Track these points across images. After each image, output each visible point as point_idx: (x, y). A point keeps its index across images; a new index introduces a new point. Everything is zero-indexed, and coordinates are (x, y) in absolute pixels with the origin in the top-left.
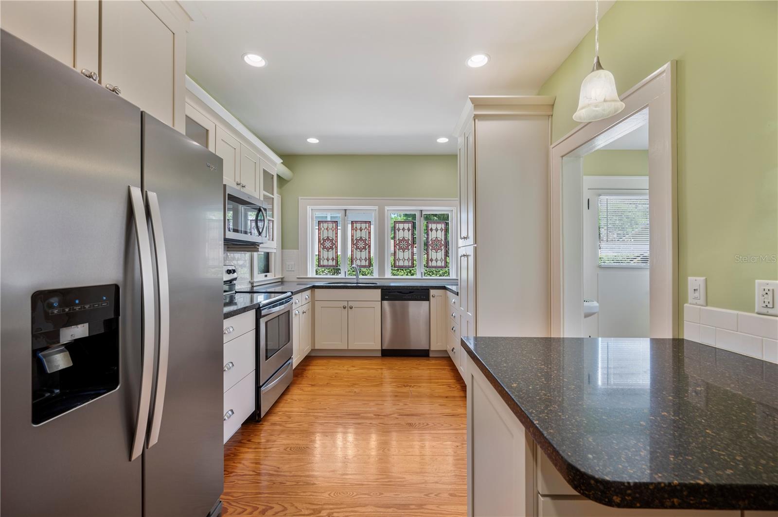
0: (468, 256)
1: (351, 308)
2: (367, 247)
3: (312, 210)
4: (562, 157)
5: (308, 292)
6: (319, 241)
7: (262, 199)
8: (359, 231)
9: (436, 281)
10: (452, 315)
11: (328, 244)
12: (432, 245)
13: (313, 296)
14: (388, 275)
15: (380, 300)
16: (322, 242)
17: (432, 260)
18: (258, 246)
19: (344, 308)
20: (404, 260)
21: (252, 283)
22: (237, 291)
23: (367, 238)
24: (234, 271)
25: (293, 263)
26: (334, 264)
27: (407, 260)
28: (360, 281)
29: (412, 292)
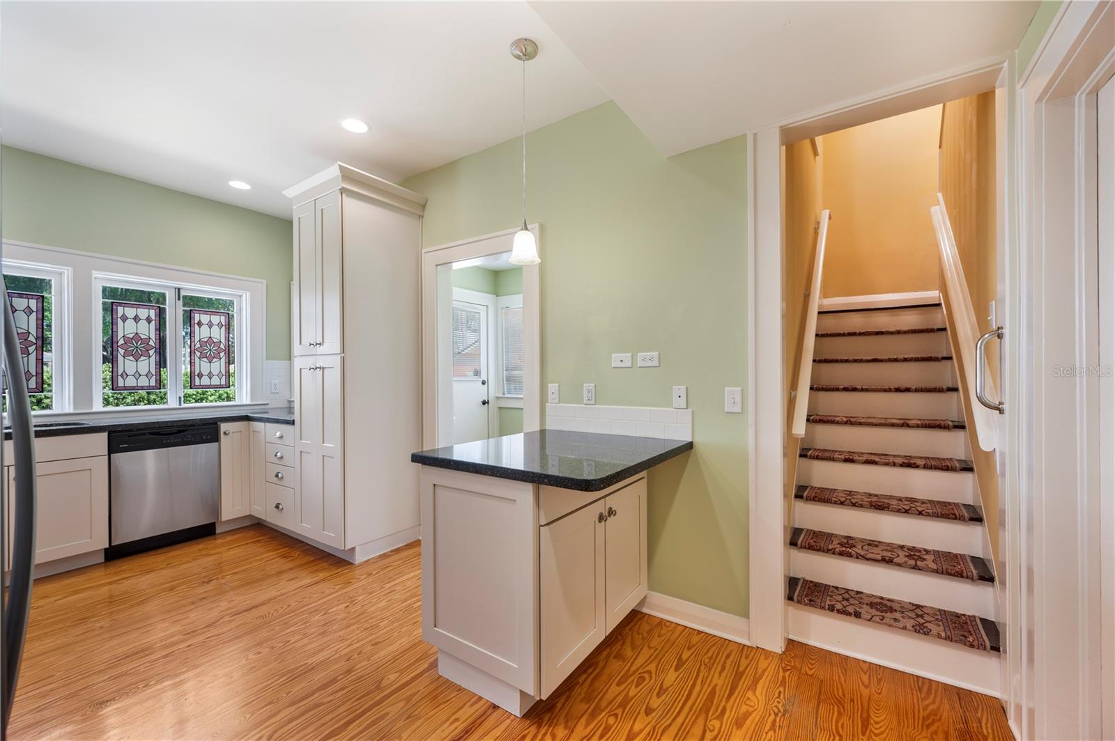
0: (323, 368)
2: (32, 349)
4: (437, 265)
9: (212, 410)
10: (276, 455)
12: (201, 350)
14: (98, 406)
15: (107, 453)
17: (200, 375)
20: (137, 375)
23: (32, 331)
29: (186, 430)
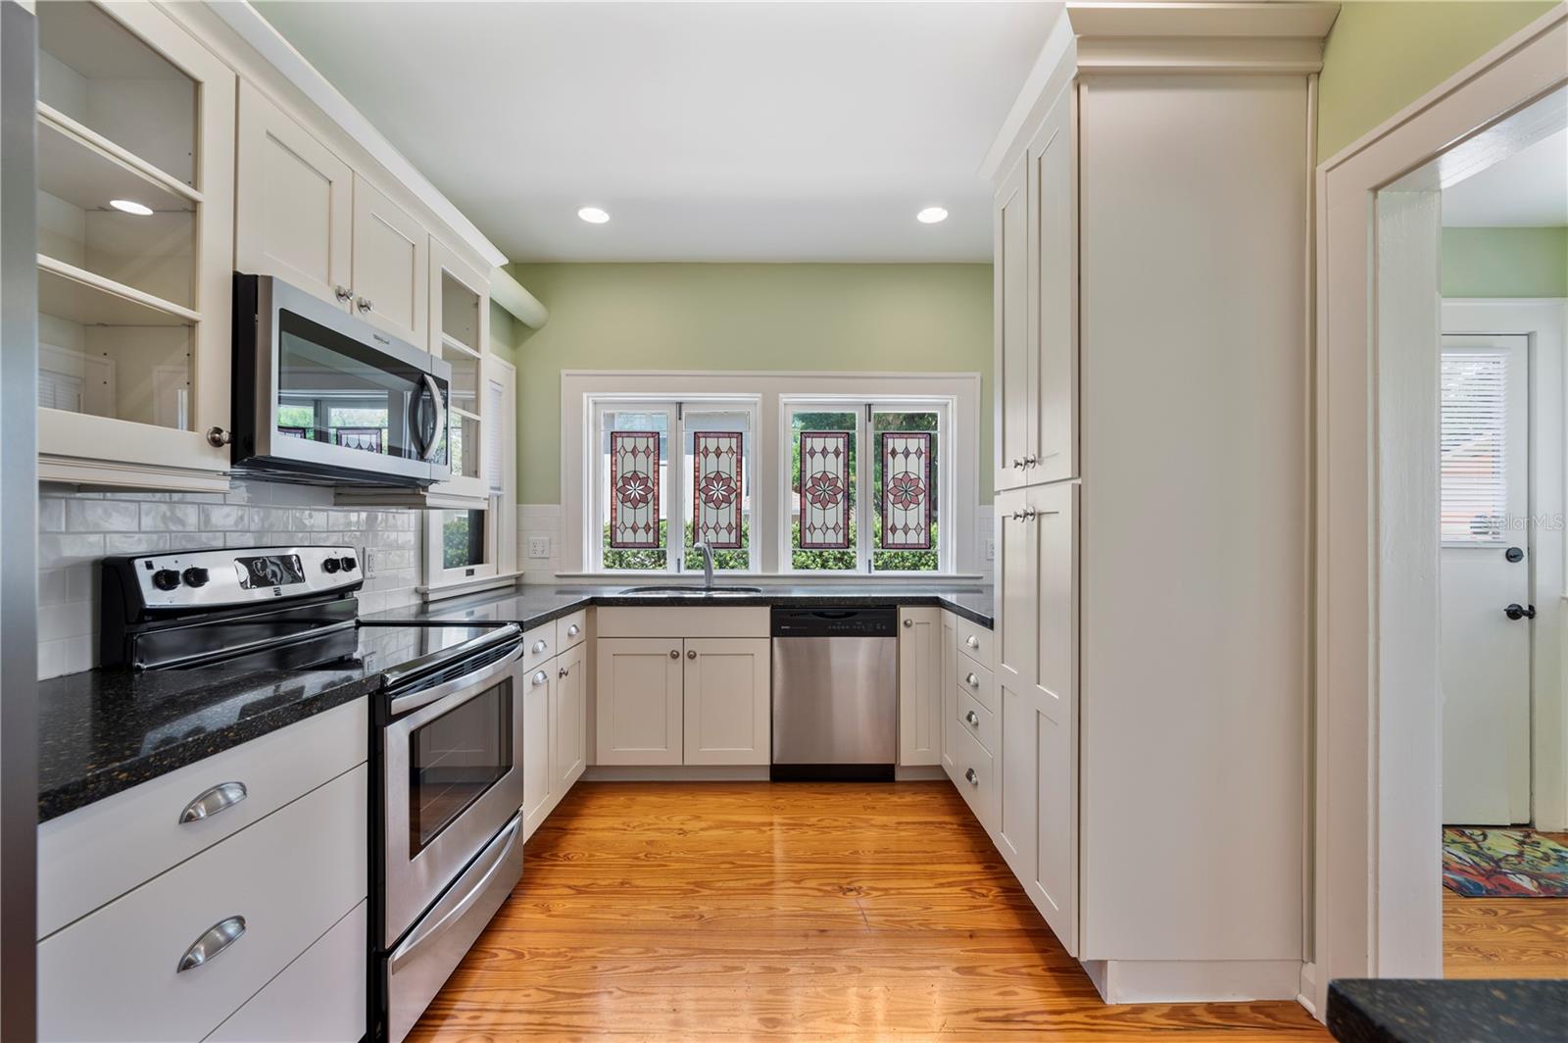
0: (1040, 514)
1: (692, 656)
2: (733, 496)
3: (595, 403)
4: (1375, 190)
5: (578, 617)
6: (613, 483)
7: (437, 353)
8: (712, 457)
9: (905, 582)
10: (968, 680)
11: (637, 490)
12: (895, 491)
13: (591, 624)
14: (785, 568)
15: (768, 635)
16: (620, 484)
17: (894, 529)
18: (425, 489)
19: (675, 656)
20: (825, 528)
21: (424, 594)
22: (361, 619)
23: (734, 475)
24: (350, 564)
25: (547, 538)
26: (651, 540)
27: (834, 528)
28: (717, 583)
29: (855, 614)
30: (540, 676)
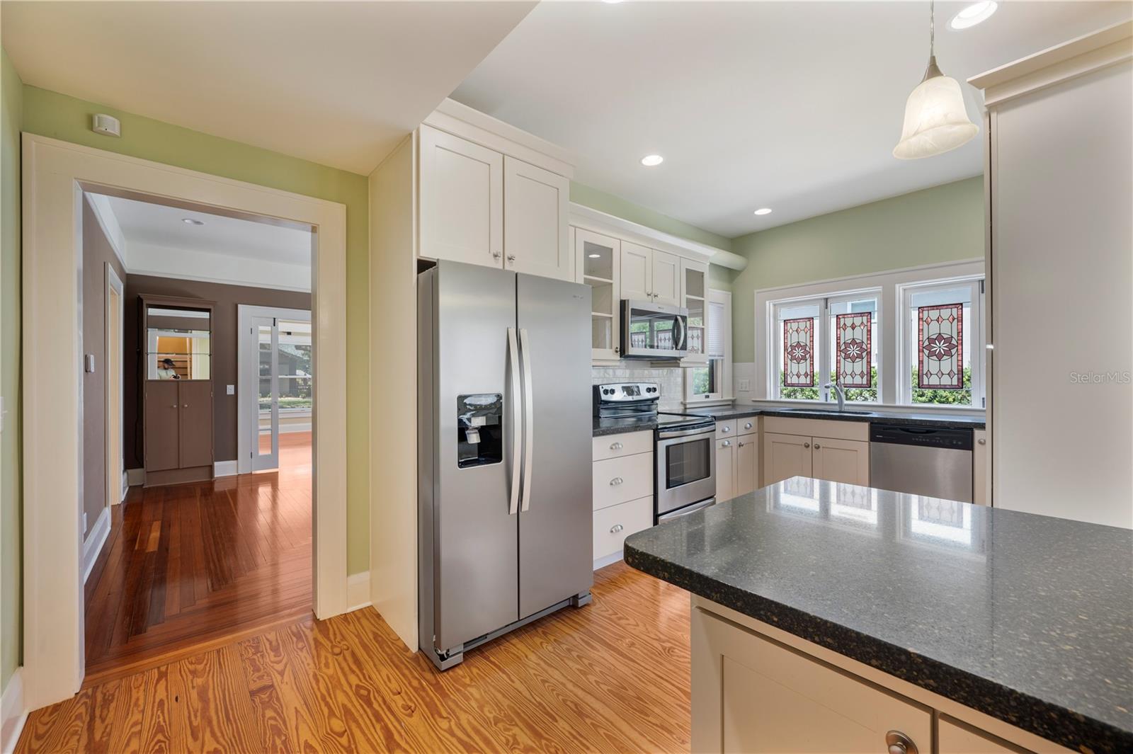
1: (818, 447)
2: (864, 354)
3: (775, 305)
5: (752, 421)
6: (786, 349)
7: (684, 305)
8: (849, 330)
11: (799, 352)
13: (761, 425)
14: (904, 400)
15: (865, 440)
16: (790, 350)
18: (680, 360)
19: (807, 446)
20: (941, 374)
21: (685, 405)
22: (659, 411)
23: (865, 340)
24: (655, 390)
25: (748, 381)
26: (808, 382)
27: (949, 374)
28: (846, 409)
29: (933, 432)
30: (726, 443)
